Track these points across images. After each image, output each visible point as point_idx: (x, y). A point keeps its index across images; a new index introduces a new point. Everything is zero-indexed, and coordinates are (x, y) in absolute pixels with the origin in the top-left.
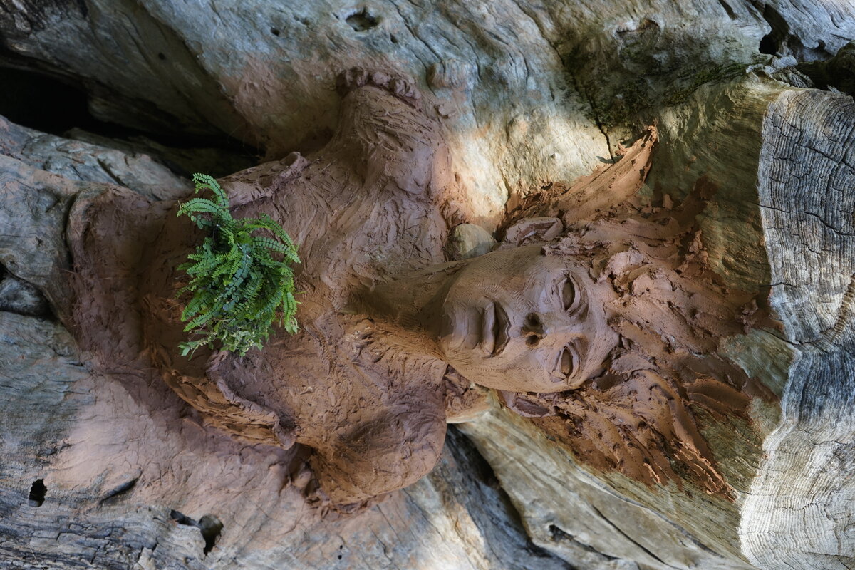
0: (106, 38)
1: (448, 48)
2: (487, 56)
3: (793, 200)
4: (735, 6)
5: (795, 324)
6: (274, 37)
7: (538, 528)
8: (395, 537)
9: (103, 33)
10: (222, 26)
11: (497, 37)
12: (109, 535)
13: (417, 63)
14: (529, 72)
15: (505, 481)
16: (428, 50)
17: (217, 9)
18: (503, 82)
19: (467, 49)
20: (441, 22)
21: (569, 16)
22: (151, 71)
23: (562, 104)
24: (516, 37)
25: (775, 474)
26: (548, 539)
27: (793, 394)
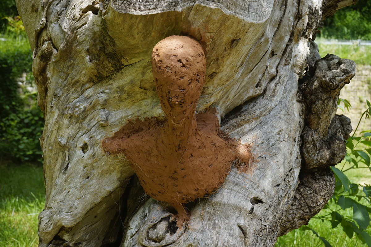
0: (89, 236)
1: (95, 119)
2: (97, 106)
3: (147, 4)
4: (82, 23)
5: (187, 3)
6: (90, 178)
7: (256, 91)
8: (259, 139)
9: (87, 237)
10: (86, 196)
11: (91, 103)
12: (257, 235)
13: (99, 130)
14: (103, 92)
15: (240, 102)
16: (95, 126)
17: (80, 197)
18: (106, 101)
19: (95, 113)
20: (86, 121)
21: (85, 78)
22: (101, 221)
23: (114, 81)
24: (91, 96)
25: (237, 11)
26: (260, 88)
27: (211, 4)
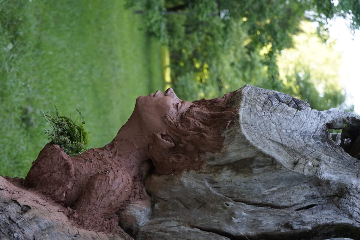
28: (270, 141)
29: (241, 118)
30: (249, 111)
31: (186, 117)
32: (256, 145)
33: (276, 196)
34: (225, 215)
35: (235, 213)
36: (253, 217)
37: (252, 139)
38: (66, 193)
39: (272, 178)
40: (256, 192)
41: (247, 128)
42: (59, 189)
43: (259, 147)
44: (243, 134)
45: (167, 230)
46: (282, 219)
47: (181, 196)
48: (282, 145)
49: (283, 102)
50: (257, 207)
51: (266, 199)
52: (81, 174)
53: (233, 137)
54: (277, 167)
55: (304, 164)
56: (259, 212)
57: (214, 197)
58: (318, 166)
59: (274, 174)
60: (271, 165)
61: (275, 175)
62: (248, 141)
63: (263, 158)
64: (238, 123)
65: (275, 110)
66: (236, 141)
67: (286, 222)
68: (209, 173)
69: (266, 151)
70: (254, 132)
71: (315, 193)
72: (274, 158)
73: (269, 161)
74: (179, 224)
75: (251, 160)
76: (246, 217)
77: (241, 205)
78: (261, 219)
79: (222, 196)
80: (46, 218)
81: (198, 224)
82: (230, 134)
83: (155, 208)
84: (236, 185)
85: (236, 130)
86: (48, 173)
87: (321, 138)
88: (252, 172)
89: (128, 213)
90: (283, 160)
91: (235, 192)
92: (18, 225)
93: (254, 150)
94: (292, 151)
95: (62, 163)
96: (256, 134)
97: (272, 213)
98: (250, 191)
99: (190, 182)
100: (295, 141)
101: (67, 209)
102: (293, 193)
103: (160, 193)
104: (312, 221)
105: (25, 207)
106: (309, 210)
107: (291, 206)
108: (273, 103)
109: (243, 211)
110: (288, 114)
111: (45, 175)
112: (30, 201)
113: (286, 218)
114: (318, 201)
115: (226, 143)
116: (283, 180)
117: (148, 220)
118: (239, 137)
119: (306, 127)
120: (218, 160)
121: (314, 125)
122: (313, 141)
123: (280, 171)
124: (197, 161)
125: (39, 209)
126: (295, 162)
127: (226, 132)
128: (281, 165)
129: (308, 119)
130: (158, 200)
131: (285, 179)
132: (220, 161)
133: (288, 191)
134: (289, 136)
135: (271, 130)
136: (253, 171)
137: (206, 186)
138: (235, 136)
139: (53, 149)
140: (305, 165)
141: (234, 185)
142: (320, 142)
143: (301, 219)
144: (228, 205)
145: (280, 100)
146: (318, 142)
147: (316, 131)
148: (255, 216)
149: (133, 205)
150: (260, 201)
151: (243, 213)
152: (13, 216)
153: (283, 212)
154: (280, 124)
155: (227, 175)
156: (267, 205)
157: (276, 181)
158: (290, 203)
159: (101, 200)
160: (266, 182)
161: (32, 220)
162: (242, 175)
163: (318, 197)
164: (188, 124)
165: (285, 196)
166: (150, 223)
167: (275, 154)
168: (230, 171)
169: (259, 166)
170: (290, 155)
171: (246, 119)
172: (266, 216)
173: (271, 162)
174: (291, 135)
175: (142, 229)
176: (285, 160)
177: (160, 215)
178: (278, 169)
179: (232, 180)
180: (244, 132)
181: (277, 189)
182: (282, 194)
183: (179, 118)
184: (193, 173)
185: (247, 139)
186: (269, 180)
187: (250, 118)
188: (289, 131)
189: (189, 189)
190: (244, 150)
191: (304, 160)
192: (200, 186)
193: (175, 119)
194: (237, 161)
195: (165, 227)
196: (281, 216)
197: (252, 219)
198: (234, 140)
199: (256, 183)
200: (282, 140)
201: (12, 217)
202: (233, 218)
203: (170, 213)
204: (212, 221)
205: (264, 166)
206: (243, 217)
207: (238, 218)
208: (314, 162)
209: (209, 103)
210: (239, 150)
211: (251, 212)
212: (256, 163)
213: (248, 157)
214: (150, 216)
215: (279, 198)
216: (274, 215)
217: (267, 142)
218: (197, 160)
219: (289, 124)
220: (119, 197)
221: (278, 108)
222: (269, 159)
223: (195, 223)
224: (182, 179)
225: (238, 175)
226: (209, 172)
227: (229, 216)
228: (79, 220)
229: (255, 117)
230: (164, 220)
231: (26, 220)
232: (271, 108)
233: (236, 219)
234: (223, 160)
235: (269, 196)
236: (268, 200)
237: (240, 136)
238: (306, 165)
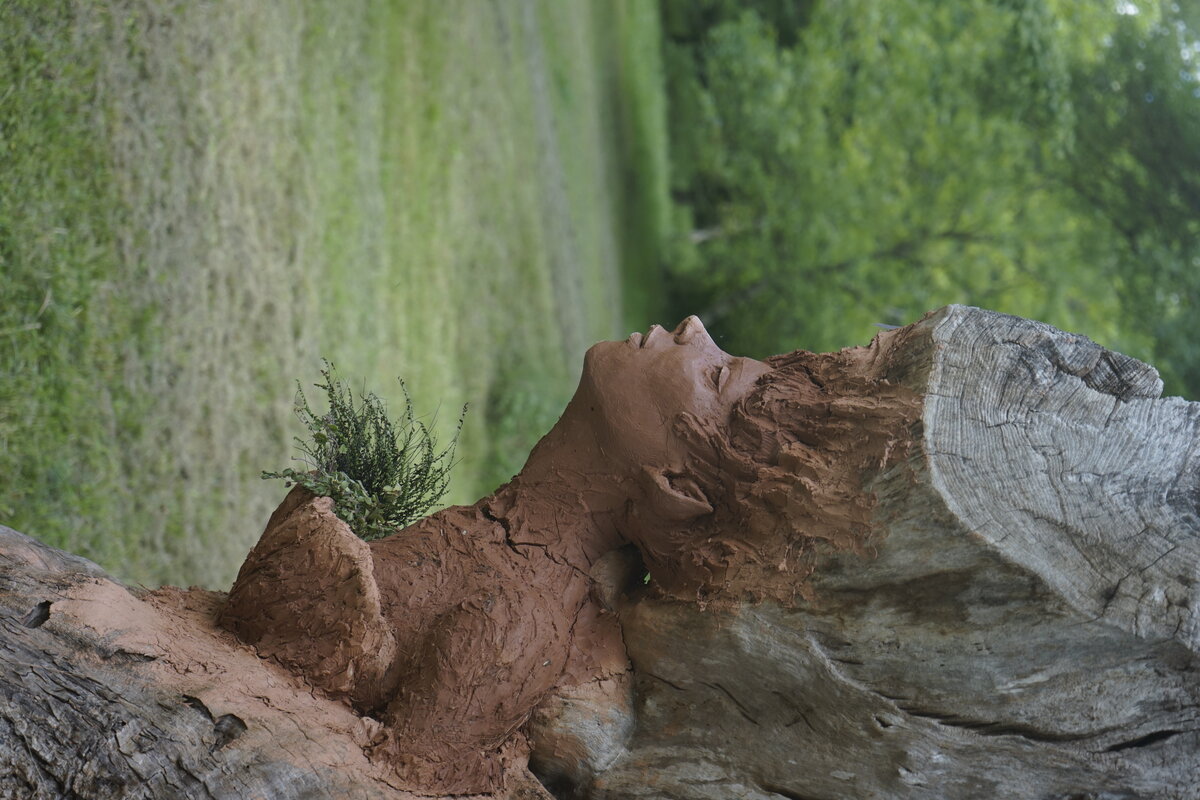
28: (1025, 516)
29: (928, 434)
30: (957, 409)
31: (746, 417)
32: (978, 532)
33: (1043, 701)
34: (876, 756)
35: (909, 753)
36: (969, 770)
37: (967, 511)
38: (357, 667)
39: (1033, 641)
40: (977, 687)
41: (950, 469)
42: (334, 652)
43: (991, 540)
44: (938, 492)
45: (686, 792)
46: (1062, 780)
47: (733, 680)
48: (1064, 529)
49: (1069, 372)
50: (980, 734)
51: (1011, 710)
52: (405, 604)
53: (904, 500)
54: (1049, 607)
55: (1138, 597)
56: (986, 754)
57: (838, 694)
58: (1184, 603)
59: (1037, 630)
60: (1027, 599)
61: (1040, 634)
62: (952, 516)
63: (1001, 576)
64: (920, 452)
65: (1042, 401)
66: (911, 512)
67: (1075, 792)
68: (824, 614)
69: (1011, 551)
70: (972, 484)
71: (1173, 692)
72: (1039, 578)
73: (1021, 586)
74: (726, 776)
75: (963, 579)
76: (944, 767)
77: (930, 726)
78: (993, 775)
79: (865, 693)
80: (296, 764)
81: (788, 782)
82: (891, 489)
83: (647, 711)
84: (914, 657)
85: (911, 475)
86: (300, 597)
87: (1195, 503)
88: (963, 618)
89: (558, 728)
90: (1069, 584)
91: (908, 681)
92: (206, 787)
93: (972, 548)
94: (1096, 551)
95: (342, 569)
96: (980, 492)
97: (1030, 759)
98: (959, 682)
99: (760, 639)
100: (1110, 515)
101: (363, 723)
102: (1099, 691)
103: (662, 664)
104: (1163, 792)
105: (227, 721)
106: (1153, 750)
107: (1092, 736)
108: (1038, 376)
109: (934, 748)
110: (1087, 413)
111: (293, 606)
112: (241, 700)
113: (1076, 777)
114: (1183, 719)
115: (879, 518)
116: (1067, 649)
117: (623, 752)
118: (924, 503)
119: (1145, 463)
120: (854, 573)
121: (1173, 455)
122: (1170, 514)
123: (1057, 620)
124: (784, 571)
125: (273, 730)
126: (1109, 589)
127: (878, 479)
128: (1062, 603)
129: (1155, 434)
130: (655, 684)
131: (1075, 648)
132: (860, 576)
133: (1084, 686)
134: (1090, 495)
135: (1028, 475)
136: (970, 615)
137: (812, 656)
138: (908, 495)
139: (315, 518)
140: (1139, 601)
141: (907, 659)
142: (1191, 515)
143: (1126, 782)
144: (885, 725)
145: (1062, 363)
146: (1185, 515)
147: (1179, 475)
148: (974, 767)
149: (576, 702)
150: (990, 716)
151: (935, 753)
152: (192, 755)
153: (1067, 756)
154: (1060, 453)
155: (881, 624)
156: (1014, 729)
157: (1044, 651)
158: (1090, 726)
159: (469, 697)
160: (1010, 655)
161: (252, 771)
162: (932, 624)
163: (1183, 707)
164: (754, 441)
165: (1075, 702)
166: (628, 764)
167: (1043, 562)
168: (892, 610)
169: (987, 601)
170: (1092, 565)
171: (944, 439)
172: (1011, 768)
173: (1029, 589)
174: (1095, 495)
175: (604, 783)
176: (1074, 584)
177: (663, 737)
178: (1052, 614)
179: (898, 640)
180: (940, 484)
181: (1047, 679)
182: (1064, 695)
183: (723, 419)
184: (771, 611)
185: (950, 508)
186: (1020, 649)
187: (959, 432)
188: (1089, 479)
189: (757, 662)
190: (938, 545)
191: (1139, 581)
192: (794, 653)
193: (712, 423)
194: (914, 581)
195: (680, 781)
196: (1059, 771)
197: (963, 776)
198: (905, 510)
199: (976, 656)
200: (1064, 513)
201: (186, 761)
202: (903, 772)
203: (697, 733)
204: (833, 774)
205: (1003, 602)
206: (936, 766)
207: (918, 770)
208: (1170, 590)
209: (824, 365)
210: (921, 545)
211: (961, 752)
212: (979, 590)
213: (953, 568)
214: (630, 738)
215: (1053, 708)
216: (1035, 766)
217: (1016, 518)
218: (782, 566)
219: (1088, 453)
220: (526, 685)
221: (1052, 393)
222: (1020, 577)
223: (778, 778)
224: (734, 629)
225: (918, 625)
226: (824, 609)
227: (889, 762)
228: (404, 764)
229: (976, 427)
230: (675, 754)
231: (233, 770)
232: (1031, 393)
233: (910, 775)
234: (871, 573)
235: (1019, 701)
236: (1018, 713)
237: (924, 498)
238: (1146, 602)
